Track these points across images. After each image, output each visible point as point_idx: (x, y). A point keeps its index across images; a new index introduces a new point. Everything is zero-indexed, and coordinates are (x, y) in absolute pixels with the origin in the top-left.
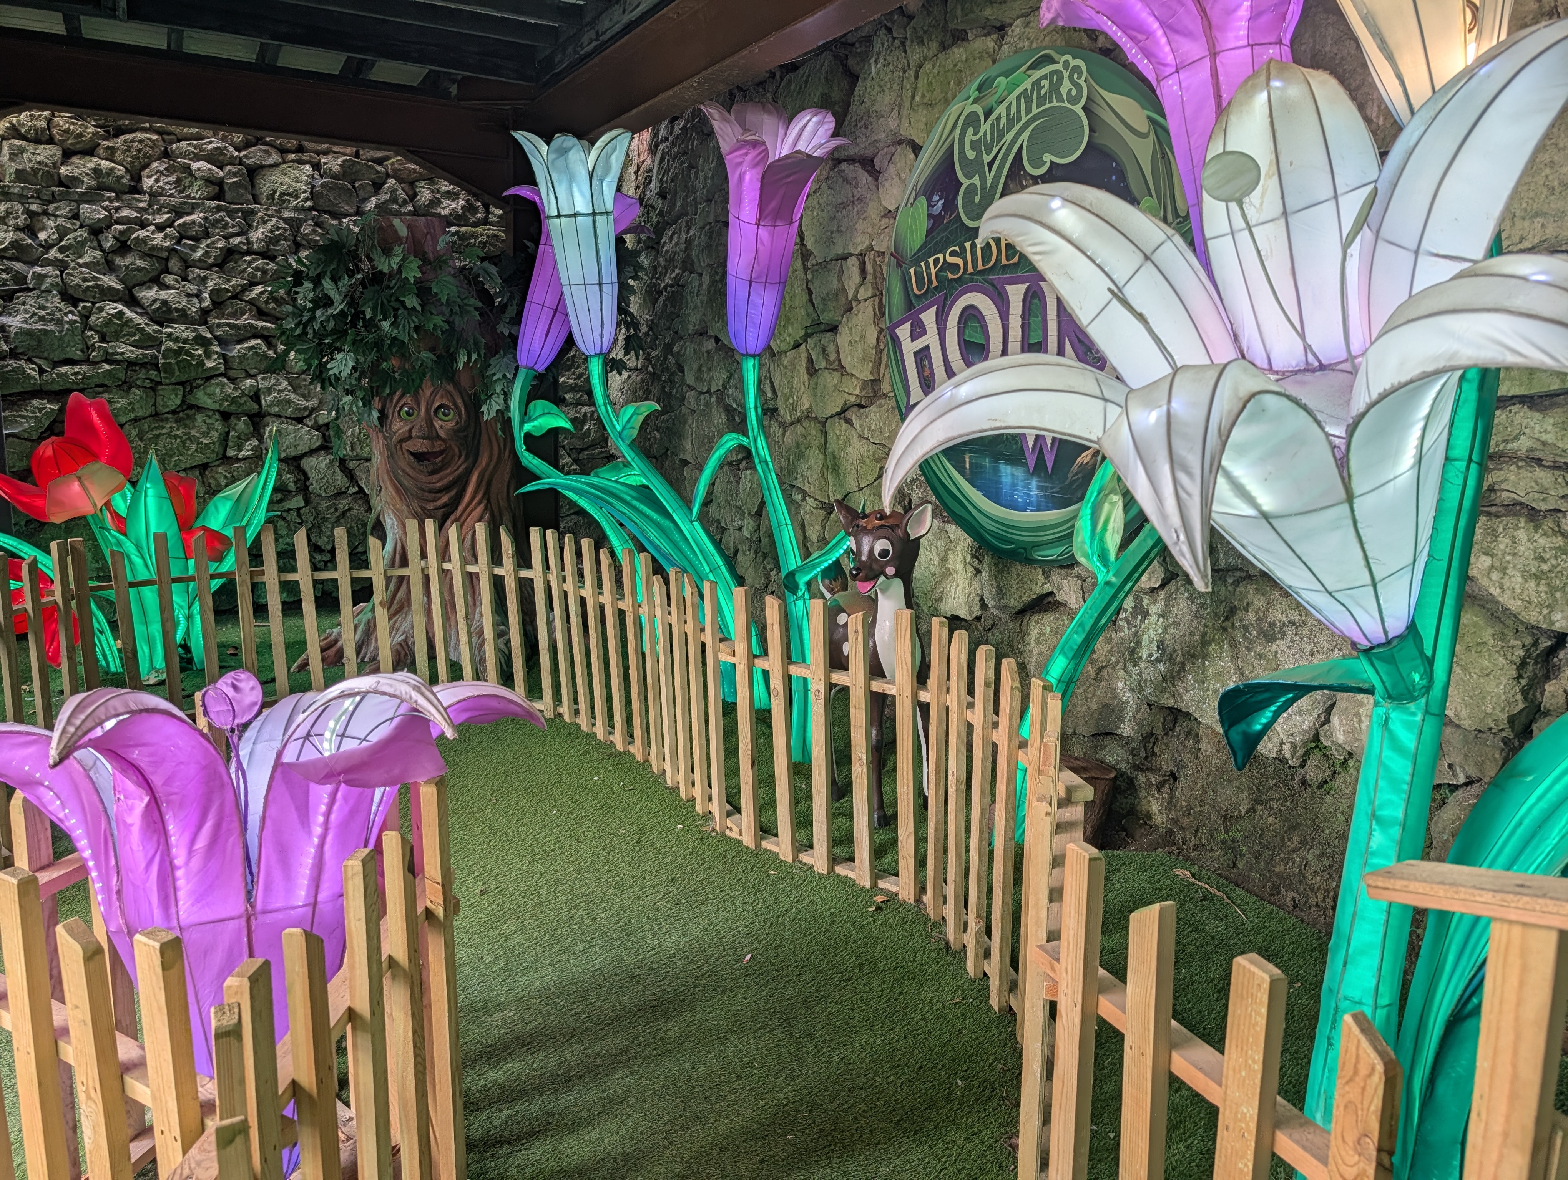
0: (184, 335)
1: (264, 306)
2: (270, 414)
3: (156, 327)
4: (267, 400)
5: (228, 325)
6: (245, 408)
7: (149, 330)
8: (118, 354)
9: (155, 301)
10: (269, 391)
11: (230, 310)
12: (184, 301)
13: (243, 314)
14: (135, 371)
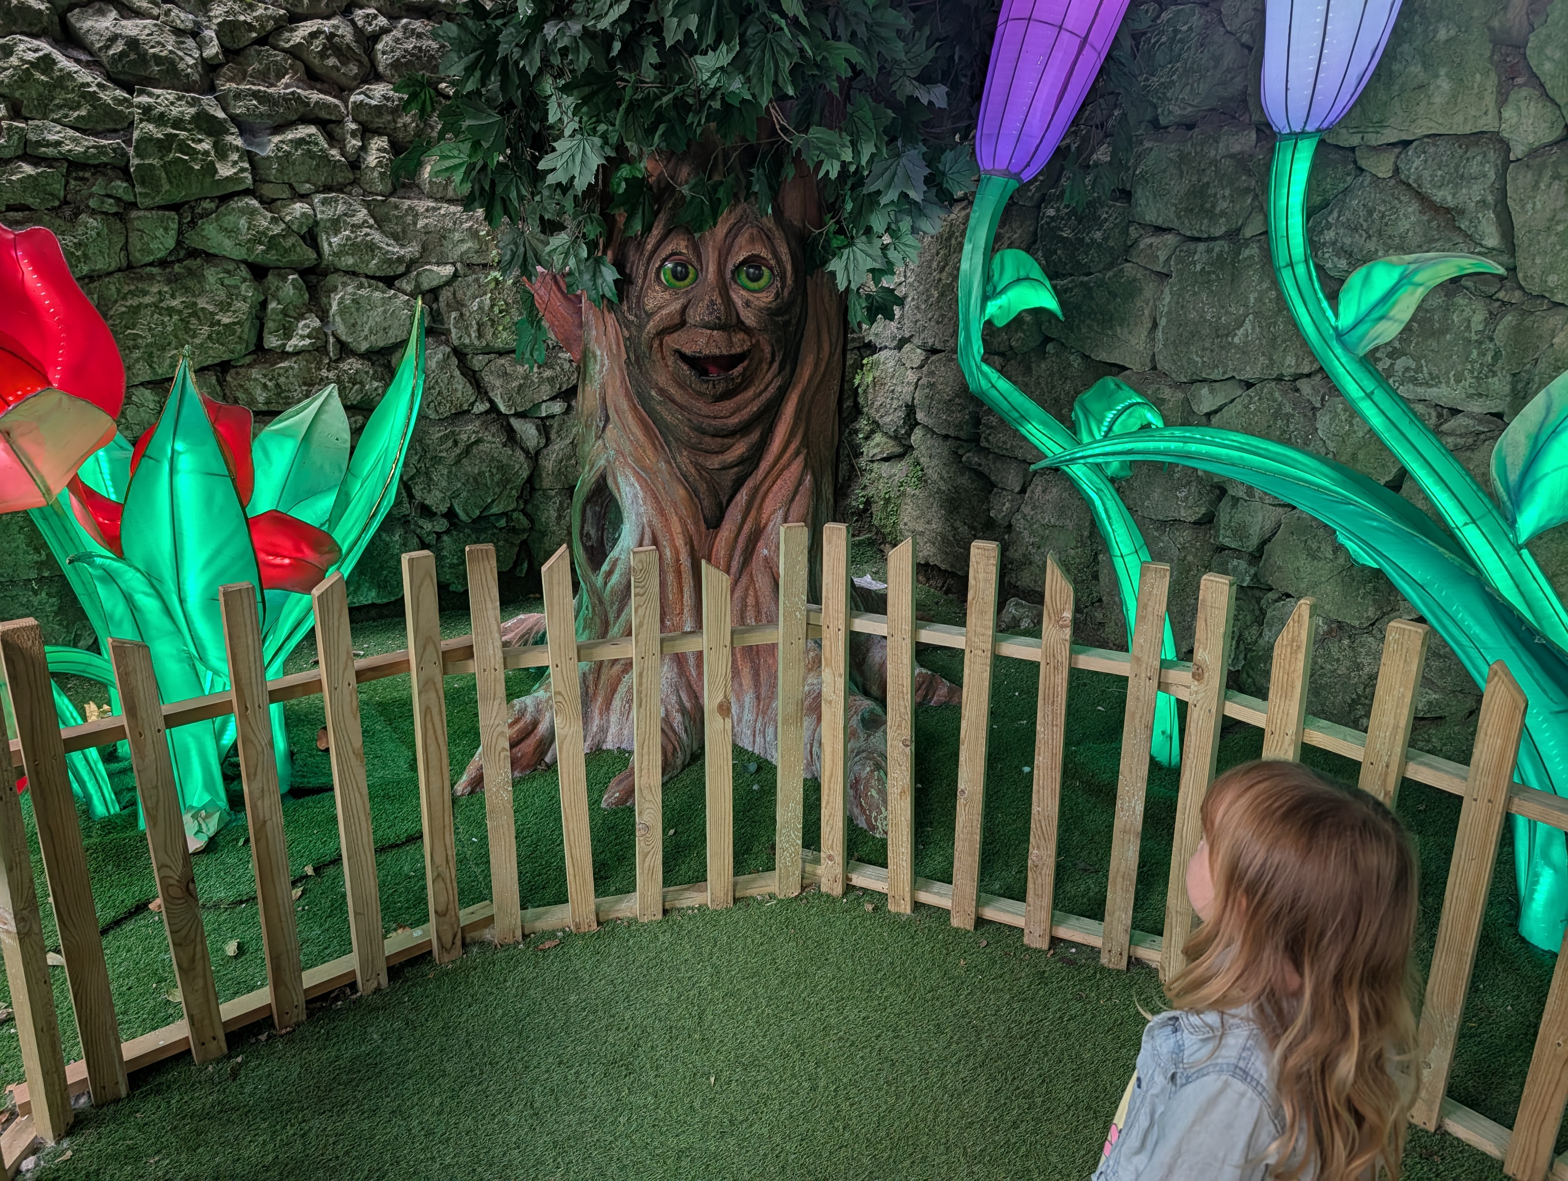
0: (175, 111)
1: (316, 61)
2: (337, 270)
3: (119, 93)
4: (331, 243)
5: (255, 95)
6: (294, 257)
7: (106, 96)
8: (48, 144)
9: (114, 38)
10: (336, 225)
11: (256, 65)
12: (170, 42)
13: (280, 76)
14: (83, 179)
